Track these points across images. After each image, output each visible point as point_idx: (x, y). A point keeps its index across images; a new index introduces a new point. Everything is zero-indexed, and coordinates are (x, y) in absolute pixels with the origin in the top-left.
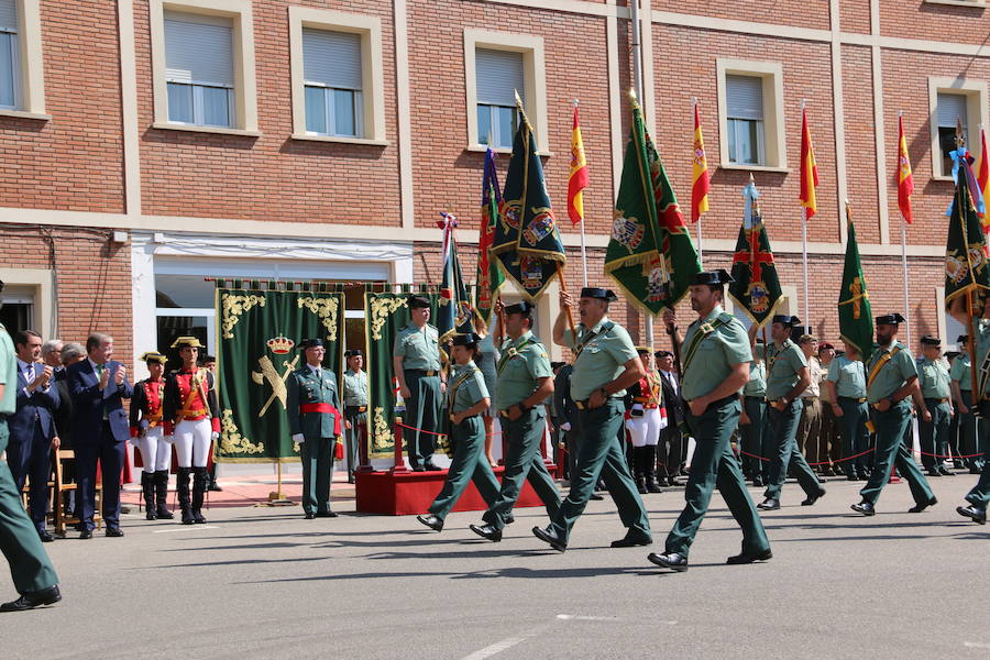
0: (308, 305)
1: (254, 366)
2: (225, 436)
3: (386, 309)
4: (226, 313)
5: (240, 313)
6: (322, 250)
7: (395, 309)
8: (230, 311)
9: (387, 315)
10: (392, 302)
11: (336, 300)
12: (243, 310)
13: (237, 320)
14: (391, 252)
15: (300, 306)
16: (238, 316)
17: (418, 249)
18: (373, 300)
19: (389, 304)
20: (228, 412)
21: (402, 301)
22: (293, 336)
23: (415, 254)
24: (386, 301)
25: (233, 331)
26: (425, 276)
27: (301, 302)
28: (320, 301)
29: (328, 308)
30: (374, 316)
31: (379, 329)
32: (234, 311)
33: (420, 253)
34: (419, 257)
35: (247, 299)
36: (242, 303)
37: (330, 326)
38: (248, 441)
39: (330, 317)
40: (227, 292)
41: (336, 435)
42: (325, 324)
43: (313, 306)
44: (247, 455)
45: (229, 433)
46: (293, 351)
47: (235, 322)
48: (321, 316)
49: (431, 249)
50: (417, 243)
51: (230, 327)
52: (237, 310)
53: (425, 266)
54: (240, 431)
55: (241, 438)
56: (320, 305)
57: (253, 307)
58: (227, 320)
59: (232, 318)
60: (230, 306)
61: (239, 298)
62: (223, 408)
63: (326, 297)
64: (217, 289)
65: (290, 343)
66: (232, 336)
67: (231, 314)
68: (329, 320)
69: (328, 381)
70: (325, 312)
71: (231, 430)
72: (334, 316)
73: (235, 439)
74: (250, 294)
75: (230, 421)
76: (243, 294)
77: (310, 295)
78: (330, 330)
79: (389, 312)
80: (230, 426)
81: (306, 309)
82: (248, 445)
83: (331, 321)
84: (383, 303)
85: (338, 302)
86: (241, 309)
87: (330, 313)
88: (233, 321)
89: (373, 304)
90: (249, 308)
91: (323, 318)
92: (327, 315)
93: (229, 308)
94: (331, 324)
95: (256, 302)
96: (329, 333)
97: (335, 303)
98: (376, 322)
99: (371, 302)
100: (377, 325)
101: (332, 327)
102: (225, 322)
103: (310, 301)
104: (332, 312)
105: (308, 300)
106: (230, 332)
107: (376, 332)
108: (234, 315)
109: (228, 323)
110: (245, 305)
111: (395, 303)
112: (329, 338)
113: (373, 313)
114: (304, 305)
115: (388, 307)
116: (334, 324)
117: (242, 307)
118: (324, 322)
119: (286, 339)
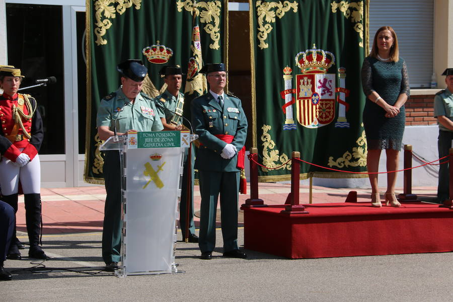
0: (188, 9)
3: (272, 14)
4: (99, 16)
5: (114, 16)
7: (283, 14)
8: (103, 13)
9: (274, 21)
10: (280, 5)
11: (219, 4)
12: (117, 13)
13: (110, 24)
15: (180, 10)
16: (111, 19)
18: (259, 3)
19: (276, 8)
21: (290, 5)
22: (171, 44)
24: (273, 4)
25: (107, 36)
27: (180, 5)
28: (202, 4)
29: (210, 13)
30: (261, 21)
31: (265, 37)
32: (107, 14)
36: (116, 5)
37: (212, 33)
39: (213, 23)
41: (240, 168)
42: (208, 31)
43: (194, 10)
46: (173, 60)
47: (108, 27)
48: (202, 21)
51: (103, 32)
52: (110, 12)
56: (201, 9)
57: (128, 10)
58: (100, 24)
59: (105, 21)
65: (168, 52)
66: (105, 42)
67: (104, 18)
68: (211, 27)
69: (230, 110)
70: (207, 17)
72: (217, 21)
78: (213, 37)
79: (277, 18)
81: (185, 13)
83: (214, 25)
84: (270, 7)
85: (220, 6)
86: (115, 11)
87: (213, 18)
88: (106, 25)
89: (259, 9)
90: (124, 10)
91: (205, 24)
92: (209, 20)
93: (101, 10)
94: (213, 31)
95: (130, 5)
96: (213, 42)
97: (218, 6)
98: (262, 29)
99: (257, 5)
100: (263, 32)
101: (215, 33)
102: (97, 27)
103: (191, 4)
104: (215, 17)
105: (188, 4)
106: (103, 38)
107: (262, 40)
108: (107, 18)
109: (101, 28)
110: (119, 7)
111: (284, 7)
112: (212, 47)
113: (259, 18)
114: (183, 8)
115: (275, 11)
116: (217, 29)
117: (116, 9)
118: (206, 28)
119: (164, 47)
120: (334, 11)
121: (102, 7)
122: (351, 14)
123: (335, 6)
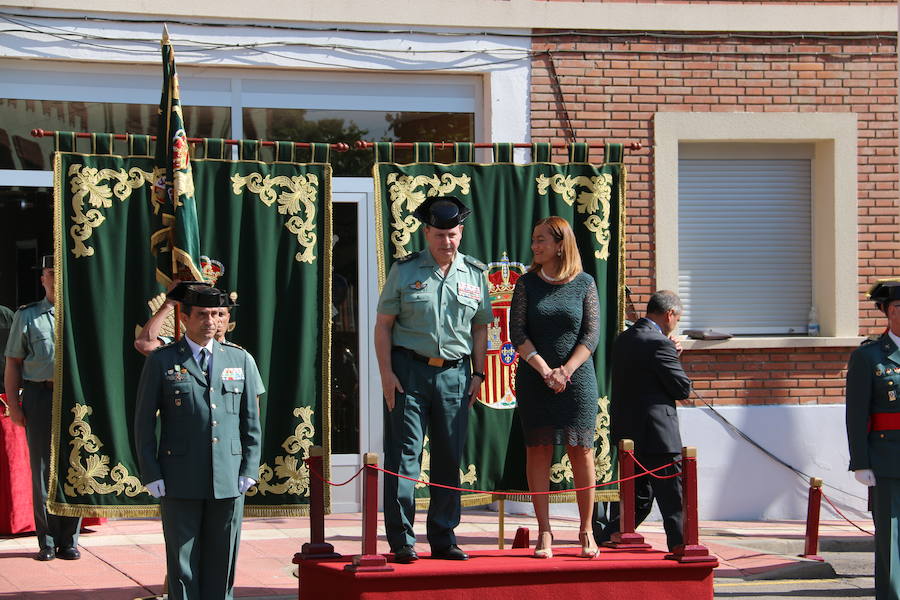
0: (253, 189)
1: (138, 315)
2: (75, 460)
3: (420, 197)
4: (78, 204)
5: (109, 204)
6: (332, 49)
8: (87, 198)
10: (435, 182)
11: (314, 179)
12: (114, 199)
13: (102, 218)
14: (483, 54)
15: (237, 190)
16: (104, 210)
17: (542, 47)
18: (392, 178)
19: (428, 187)
20: (82, 411)
21: (455, 181)
22: (221, 254)
23: (535, 56)
24: (422, 180)
25: (94, 240)
26: (553, 106)
27: (238, 183)
28: (282, 181)
29: (297, 195)
30: (397, 212)
31: (406, 239)
32: (95, 201)
33: (546, 55)
34: (542, 63)
35: (123, 176)
36: (112, 183)
37: (301, 233)
38: (125, 472)
39: (303, 215)
40: (80, 160)
42: (292, 229)
43: (266, 190)
44: (122, 499)
45: (84, 455)
46: (223, 283)
47: (97, 223)
48: (282, 211)
49: (570, 47)
50: (539, 35)
51: (87, 233)
52: (101, 197)
53: (555, 83)
54: (108, 449)
55: (111, 465)
56: (279, 190)
57: (136, 192)
58: (80, 218)
59: (91, 214)
60: (86, 188)
61: (106, 174)
62: (69, 402)
63: (290, 173)
64: (58, 155)
65: (215, 268)
66: (91, 251)
67: (88, 207)
68: (299, 221)
70: (290, 204)
71: (89, 448)
72: (311, 212)
73: (97, 466)
74: (128, 164)
75: (87, 428)
76: (113, 165)
77: (260, 171)
78: (303, 241)
80: (87, 438)
81: (249, 196)
82: (127, 480)
83: (305, 219)
84: (414, 185)
85: (317, 184)
86: (110, 195)
87: (303, 206)
88: (92, 221)
89: (393, 187)
90: (128, 193)
91: (288, 216)
92: (295, 209)
93: (84, 194)
94: (303, 229)
95: (142, 182)
96: (301, 249)
97: (312, 184)
98: (399, 225)
99: (389, 182)
100: (402, 231)
101: (307, 232)
102: (75, 223)
103: (259, 180)
104: (306, 202)
105: (254, 179)
106: (86, 243)
107: (399, 245)
108: (95, 208)
109: (82, 225)
110: (118, 187)
111: (442, 184)
112: (300, 258)
113: (394, 205)
114: (245, 189)
115: (426, 193)
116: (310, 225)
117: (112, 191)
118: (289, 224)
119: (207, 259)
120: (542, 192)
121: (85, 188)
122: (577, 197)
123: (544, 183)
